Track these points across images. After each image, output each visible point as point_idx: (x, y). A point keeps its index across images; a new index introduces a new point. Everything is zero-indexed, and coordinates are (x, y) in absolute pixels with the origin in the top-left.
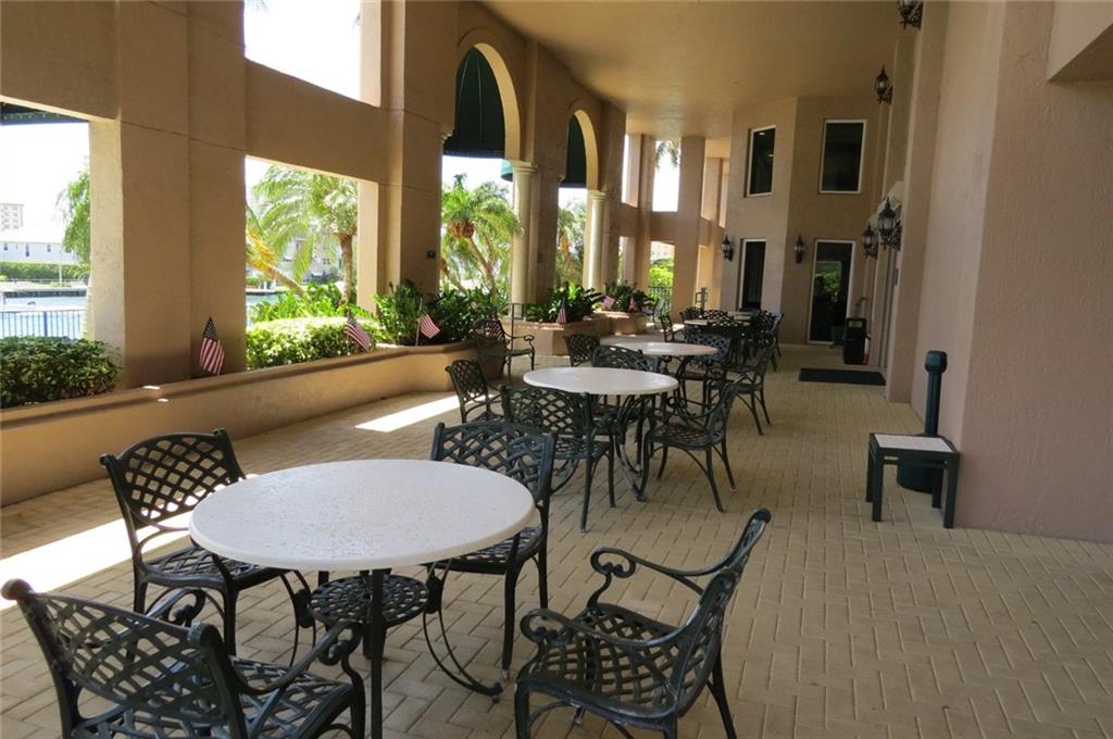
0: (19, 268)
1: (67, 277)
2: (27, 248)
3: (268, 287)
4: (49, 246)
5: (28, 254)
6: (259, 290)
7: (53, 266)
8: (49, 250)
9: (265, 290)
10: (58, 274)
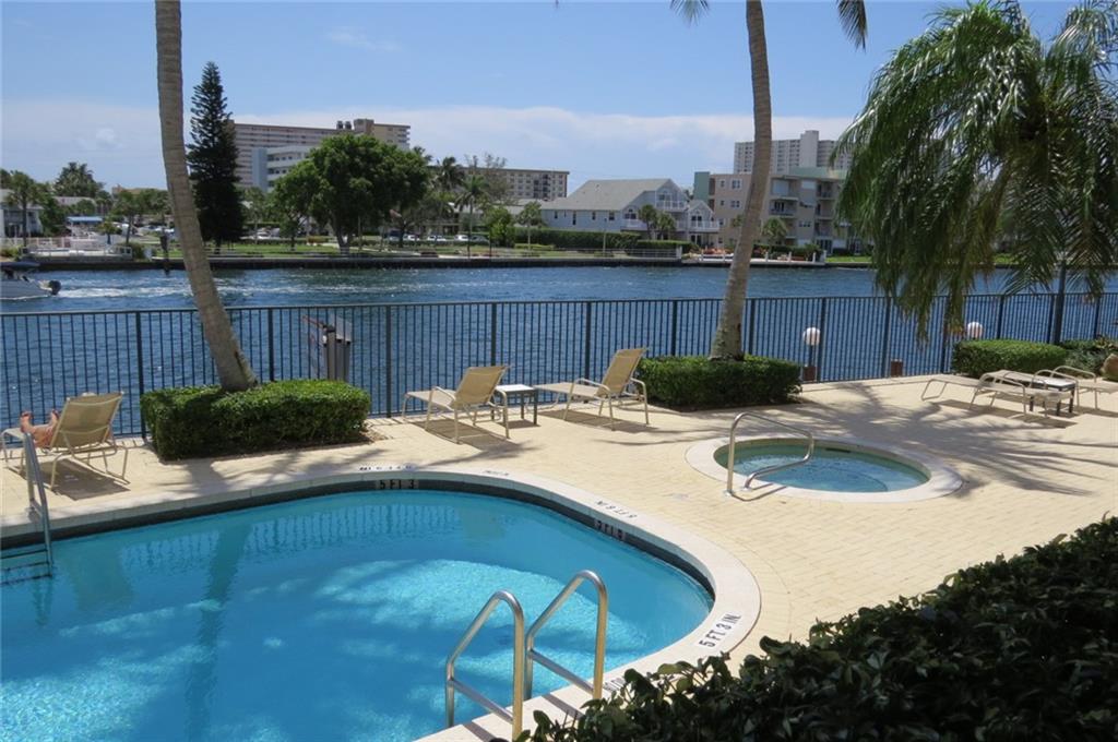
0: (567, 238)
1: (611, 246)
2: (574, 216)
3: (817, 260)
4: (594, 214)
5: (574, 223)
6: (806, 262)
7: (596, 235)
8: (594, 218)
9: (813, 262)
10: (602, 243)
